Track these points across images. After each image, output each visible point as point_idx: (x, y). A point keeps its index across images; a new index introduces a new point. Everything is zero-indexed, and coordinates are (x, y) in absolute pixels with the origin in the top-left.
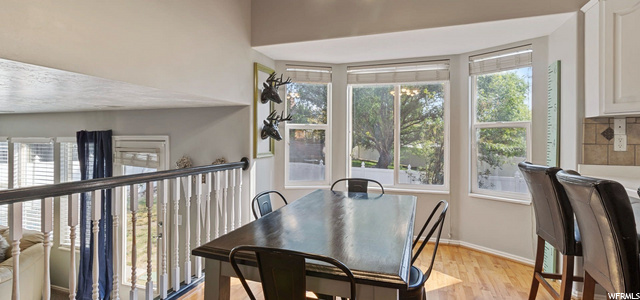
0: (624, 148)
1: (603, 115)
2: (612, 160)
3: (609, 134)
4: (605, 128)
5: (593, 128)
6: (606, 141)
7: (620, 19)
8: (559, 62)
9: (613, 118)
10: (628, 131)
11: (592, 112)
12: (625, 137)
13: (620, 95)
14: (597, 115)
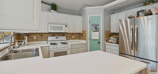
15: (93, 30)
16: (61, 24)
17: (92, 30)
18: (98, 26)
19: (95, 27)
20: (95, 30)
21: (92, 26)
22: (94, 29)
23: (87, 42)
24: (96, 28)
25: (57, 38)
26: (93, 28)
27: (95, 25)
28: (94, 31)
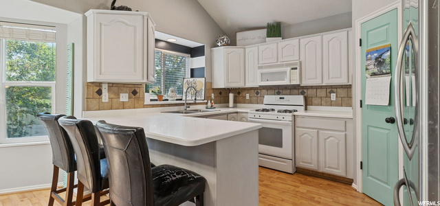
0: (107, 101)
1: (95, 81)
2: (101, 107)
3: (100, 92)
4: (98, 88)
5: (92, 88)
6: (98, 96)
7: (103, 27)
8: (73, 44)
9: (102, 83)
10: (109, 90)
11: (90, 79)
12: (107, 94)
13: (103, 70)
14: (92, 81)
15: (371, 72)
16: (281, 66)
17: (367, 69)
18: (389, 53)
19: (377, 59)
20: (376, 70)
21: (367, 56)
22: (372, 66)
23: (354, 114)
24: (379, 62)
25: (280, 98)
26: (369, 62)
27: (377, 51)
28: (374, 74)
